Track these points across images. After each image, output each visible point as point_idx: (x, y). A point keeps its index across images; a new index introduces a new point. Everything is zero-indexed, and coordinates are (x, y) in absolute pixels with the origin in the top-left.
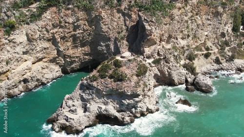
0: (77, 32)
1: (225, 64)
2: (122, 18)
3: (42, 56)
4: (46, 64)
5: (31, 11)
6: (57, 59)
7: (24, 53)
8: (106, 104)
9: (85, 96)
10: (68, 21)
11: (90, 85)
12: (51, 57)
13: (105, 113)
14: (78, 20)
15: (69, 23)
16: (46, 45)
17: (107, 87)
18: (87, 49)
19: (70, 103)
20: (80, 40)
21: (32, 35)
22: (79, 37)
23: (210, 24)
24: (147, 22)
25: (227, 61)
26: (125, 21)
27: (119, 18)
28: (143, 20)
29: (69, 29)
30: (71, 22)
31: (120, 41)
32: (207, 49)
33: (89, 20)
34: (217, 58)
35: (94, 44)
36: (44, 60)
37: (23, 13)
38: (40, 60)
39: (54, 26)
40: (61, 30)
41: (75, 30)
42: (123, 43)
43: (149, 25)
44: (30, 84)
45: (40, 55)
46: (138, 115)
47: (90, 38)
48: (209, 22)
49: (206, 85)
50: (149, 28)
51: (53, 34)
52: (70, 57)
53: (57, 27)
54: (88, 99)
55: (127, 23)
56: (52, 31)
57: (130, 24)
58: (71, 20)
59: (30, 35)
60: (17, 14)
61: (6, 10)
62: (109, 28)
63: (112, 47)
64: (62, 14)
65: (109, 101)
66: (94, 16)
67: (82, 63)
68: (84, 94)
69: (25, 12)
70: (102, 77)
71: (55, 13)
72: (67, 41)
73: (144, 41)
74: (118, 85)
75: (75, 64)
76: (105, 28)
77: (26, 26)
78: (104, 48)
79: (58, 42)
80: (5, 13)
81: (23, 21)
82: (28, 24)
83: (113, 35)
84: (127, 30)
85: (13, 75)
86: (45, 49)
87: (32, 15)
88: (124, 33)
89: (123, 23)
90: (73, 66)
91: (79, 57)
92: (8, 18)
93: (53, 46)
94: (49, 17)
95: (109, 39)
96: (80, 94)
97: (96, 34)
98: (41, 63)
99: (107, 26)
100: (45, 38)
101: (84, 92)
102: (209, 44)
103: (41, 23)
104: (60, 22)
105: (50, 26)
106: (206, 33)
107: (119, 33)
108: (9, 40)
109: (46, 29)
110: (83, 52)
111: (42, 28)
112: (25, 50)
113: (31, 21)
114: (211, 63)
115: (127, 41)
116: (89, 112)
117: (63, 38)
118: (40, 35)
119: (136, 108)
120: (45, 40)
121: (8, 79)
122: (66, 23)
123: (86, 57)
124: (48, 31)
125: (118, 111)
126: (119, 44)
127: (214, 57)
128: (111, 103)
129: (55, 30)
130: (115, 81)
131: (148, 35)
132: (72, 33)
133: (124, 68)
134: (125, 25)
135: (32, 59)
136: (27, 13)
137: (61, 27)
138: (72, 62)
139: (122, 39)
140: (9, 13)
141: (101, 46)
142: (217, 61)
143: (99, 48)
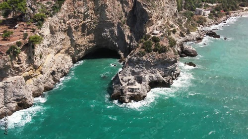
0: (86, 21)
1: (187, 37)
2: (121, 5)
3: (60, 47)
4: (63, 55)
5: (51, 3)
6: (70, 49)
7: (49, 46)
8: (154, 72)
9: (136, 70)
10: (80, 11)
11: (139, 60)
12: (67, 47)
13: (156, 79)
14: (88, 10)
15: (81, 13)
16: (63, 36)
17: (155, 59)
18: (91, 37)
19: (125, 78)
20: (88, 29)
21: (55, 27)
22: (87, 26)
23: (168, 7)
24: (146, 6)
25: (187, 34)
26: (123, 7)
27: (119, 5)
28: (142, 5)
29: (81, 19)
30: (83, 12)
31: (122, 26)
32: (172, 26)
33: (96, 9)
34: (180, 32)
35: (98, 31)
36: (61, 51)
37: (43, 5)
38: (59, 52)
39: (70, 17)
40: (74, 20)
41: (84, 20)
42: (126, 27)
43: (149, 9)
44: (56, 75)
45: (59, 47)
46: (174, 77)
47: (95, 26)
48: (167, 5)
49: (193, 51)
50: (150, 12)
51: (69, 24)
52: (80, 46)
53: (72, 17)
54: (139, 72)
55: (126, 9)
56: (67, 22)
57: (128, 10)
58: (83, 10)
59: (53, 27)
60: (40, 8)
61: (30, 4)
62: (112, 15)
63: (116, 32)
64: (76, 5)
65: (156, 70)
66: (100, 4)
67: (86, 50)
68: (134, 69)
69: (45, 4)
70: (149, 51)
71: (70, 4)
72: (78, 31)
73: (145, 23)
74: (162, 55)
75: (82, 53)
76: (109, 16)
77: (49, 18)
78: (108, 33)
79: (73, 32)
80: (29, 6)
81: (47, 14)
82: (51, 16)
83: (116, 21)
84: (126, 15)
85: (45, 68)
86: (63, 39)
87: (53, 7)
88: (124, 18)
89: (122, 10)
90: (80, 54)
91: (85, 45)
92: (34, 12)
93: (68, 37)
94: (65, 9)
95: (113, 25)
96: (130, 70)
97: (100, 22)
98: (59, 54)
99: (111, 13)
100: (63, 29)
101: (133, 67)
102: (171, 23)
103: (60, 15)
104: (75, 12)
105: (66, 17)
106: (167, 15)
107: (120, 19)
108: (40, 34)
109: (64, 20)
110: (88, 40)
111: (61, 19)
112: (49, 43)
113: (54, 13)
114: (178, 37)
115: (127, 25)
116: (145, 81)
117: (76, 28)
118: (59, 27)
119: (174, 72)
120: (62, 31)
121: (42, 73)
122: (79, 13)
123: (91, 44)
124: (65, 22)
125: (164, 77)
126: (122, 28)
127: (179, 32)
128: (158, 72)
129: (71, 21)
130: (160, 53)
131: (149, 18)
132: (83, 22)
133: (161, 42)
134: (124, 11)
135: (54, 52)
136: (48, 6)
137: (75, 17)
138: (79, 51)
139: (124, 23)
140: (34, 6)
141: (105, 32)
142: (182, 35)
143: (104, 34)
